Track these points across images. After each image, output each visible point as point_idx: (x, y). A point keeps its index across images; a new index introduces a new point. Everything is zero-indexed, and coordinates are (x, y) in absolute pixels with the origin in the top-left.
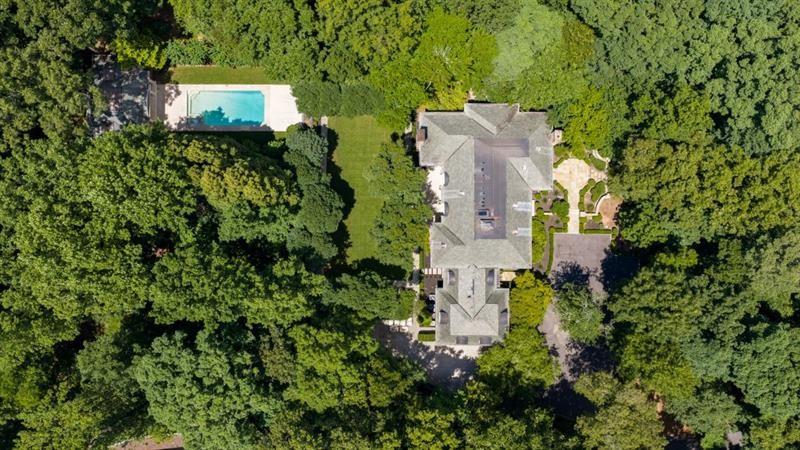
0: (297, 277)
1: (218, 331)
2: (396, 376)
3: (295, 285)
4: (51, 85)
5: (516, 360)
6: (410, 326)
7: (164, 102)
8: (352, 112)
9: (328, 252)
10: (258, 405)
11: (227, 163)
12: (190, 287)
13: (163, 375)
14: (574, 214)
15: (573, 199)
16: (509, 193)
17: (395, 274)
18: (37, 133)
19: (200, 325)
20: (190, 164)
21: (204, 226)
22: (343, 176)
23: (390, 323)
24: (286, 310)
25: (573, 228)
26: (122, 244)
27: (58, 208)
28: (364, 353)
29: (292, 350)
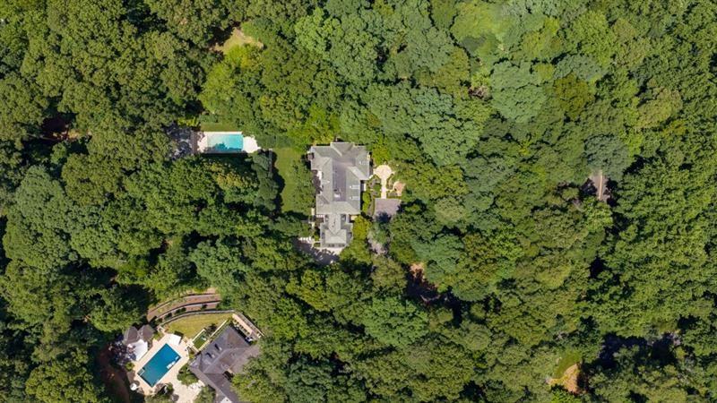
0: (257, 218)
1: (225, 239)
2: (300, 259)
3: (256, 220)
4: (157, 141)
5: (353, 253)
6: (310, 240)
7: (197, 140)
8: (281, 147)
9: (272, 207)
10: (242, 268)
11: (227, 171)
12: (214, 221)
13: (203, 256)
14: (384, 190)
15: (384, 183)
16: (348, 181)
17: (302, 217)
18: (152, 161)
19: (218, 237)
20: (213, 172)
21: (217, 196)
22: (280, 173)
23: (301, 239)
24: (252, 230)
25: (384, 196)
26: (186, 205)
27: (163, 191)
28: (285, 249)
29: (255, 246)
